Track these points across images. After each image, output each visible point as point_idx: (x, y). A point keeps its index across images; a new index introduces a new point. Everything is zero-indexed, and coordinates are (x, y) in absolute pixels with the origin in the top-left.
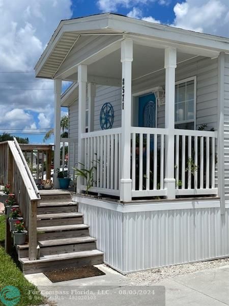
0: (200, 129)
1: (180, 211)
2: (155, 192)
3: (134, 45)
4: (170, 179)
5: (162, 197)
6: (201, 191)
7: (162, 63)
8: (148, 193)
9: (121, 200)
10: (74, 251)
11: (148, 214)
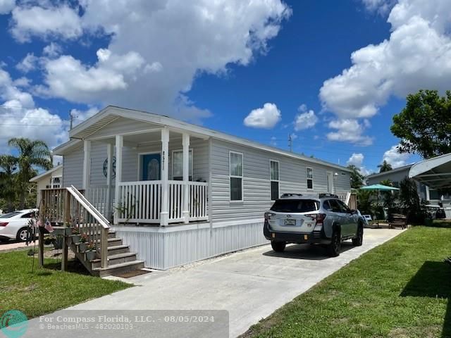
0: (197, 181)
1: (191, 231)
2: (178, 220)
3: (170, 132)
4: (186, 211)
5: (182, 222)
6: (200, 218)
7: (181, 141)
8: (175, 220)
9: (161, 225)
10: (125, 262)
11: (176, 233)
